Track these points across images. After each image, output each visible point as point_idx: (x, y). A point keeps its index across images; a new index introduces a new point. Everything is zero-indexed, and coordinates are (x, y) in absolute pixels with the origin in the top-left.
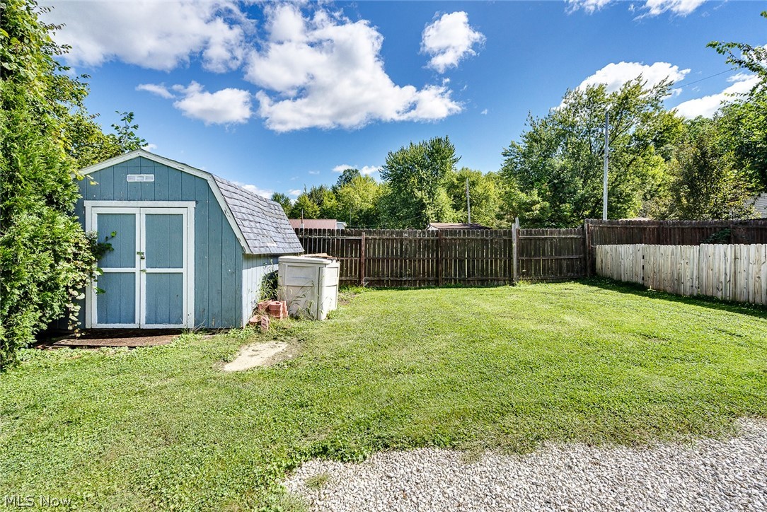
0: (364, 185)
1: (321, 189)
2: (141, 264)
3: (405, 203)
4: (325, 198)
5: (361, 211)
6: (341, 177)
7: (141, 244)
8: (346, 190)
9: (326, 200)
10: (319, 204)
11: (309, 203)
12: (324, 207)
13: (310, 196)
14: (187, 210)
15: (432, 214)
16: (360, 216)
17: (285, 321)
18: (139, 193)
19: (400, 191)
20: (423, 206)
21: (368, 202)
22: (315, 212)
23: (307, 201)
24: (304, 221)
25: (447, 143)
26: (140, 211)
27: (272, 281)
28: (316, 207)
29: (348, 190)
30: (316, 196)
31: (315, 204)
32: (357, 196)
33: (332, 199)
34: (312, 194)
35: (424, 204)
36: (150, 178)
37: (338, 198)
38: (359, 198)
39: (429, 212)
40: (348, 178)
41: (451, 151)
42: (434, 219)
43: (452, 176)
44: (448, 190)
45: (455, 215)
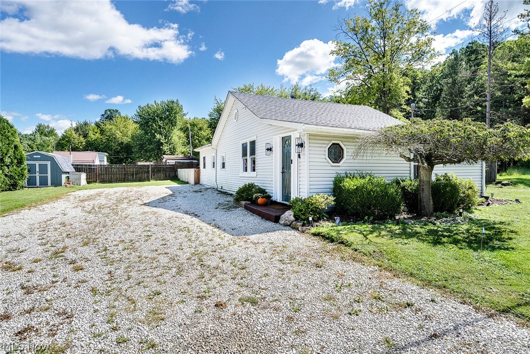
0: (125, 123)
1: (86, 124)
2: (37, 174)
3: (150, 142)
4: (90, 132)
5: (122, 143)
6: (103, 115)
7: (37, 170)
8: (108, 126)
9: (91, 134)
10: (85, 136)
11: (76, 136)
12: (89, 139)
13: (77, 130)
14: (49, 163)
15: (167, 149)
16: (121, 147)
17: (71, 185)
18: (37, 159)
19: (146, 133)
20: (162, 144)
21: (127, 137)
22: (82, 143)
23: (74, 134)
24: (72, 152)
25: (178, 105)
26: (37, 163)
27: (68, 178)
28: (82, 139)
29: (111, 127)
30: (82, 130)
31: (81, 137)
32: (118, 132)
33: (96, 133)
34: (78, 128)
35: (162, 143)
36: (40, 157)
37: (102, 132)
38: (120, 134)
39: (165, 148)
40: (110, 116)
41: (181, 109)
42: (169, 152)
43: (187, 123)
44: (184, 132)
45: (185, 149)
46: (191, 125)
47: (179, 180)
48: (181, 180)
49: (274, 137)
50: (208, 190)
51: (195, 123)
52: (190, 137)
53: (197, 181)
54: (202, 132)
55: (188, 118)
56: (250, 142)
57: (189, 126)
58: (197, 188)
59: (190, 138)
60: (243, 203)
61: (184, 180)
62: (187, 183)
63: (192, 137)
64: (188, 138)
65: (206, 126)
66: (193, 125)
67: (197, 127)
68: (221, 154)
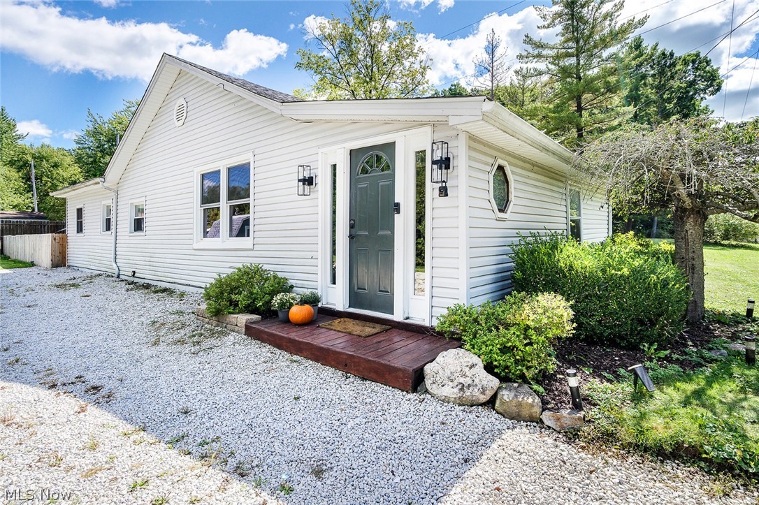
25: (5, 118)
41: (12, 126)
43: (24, 153)
44: (19, 169)
45: (20, 201)
46: (34, 158)
47: (7, 258)
48: (13, 257)
49: (320, 151)
50: (97, 281)
51: (44, 153)
52: (33, 177)
53: (60, 261)
54: (60, 170)
55: (28, 145)
56: (229, 169)
57: (30, 159)
58: (62, 275)
59: (34, 180)
60: (243, 319)
61: (21, 258)
62: (32, 264)
63: (36, 179)
64: (29, 179)
65: (68, 160)
66: (39, 158)
67: (47, 161)
68: (131, 202)
